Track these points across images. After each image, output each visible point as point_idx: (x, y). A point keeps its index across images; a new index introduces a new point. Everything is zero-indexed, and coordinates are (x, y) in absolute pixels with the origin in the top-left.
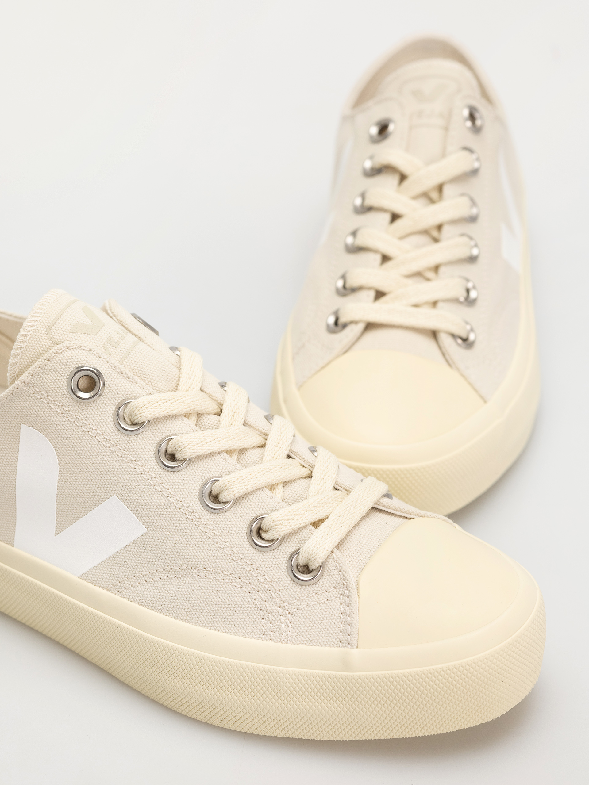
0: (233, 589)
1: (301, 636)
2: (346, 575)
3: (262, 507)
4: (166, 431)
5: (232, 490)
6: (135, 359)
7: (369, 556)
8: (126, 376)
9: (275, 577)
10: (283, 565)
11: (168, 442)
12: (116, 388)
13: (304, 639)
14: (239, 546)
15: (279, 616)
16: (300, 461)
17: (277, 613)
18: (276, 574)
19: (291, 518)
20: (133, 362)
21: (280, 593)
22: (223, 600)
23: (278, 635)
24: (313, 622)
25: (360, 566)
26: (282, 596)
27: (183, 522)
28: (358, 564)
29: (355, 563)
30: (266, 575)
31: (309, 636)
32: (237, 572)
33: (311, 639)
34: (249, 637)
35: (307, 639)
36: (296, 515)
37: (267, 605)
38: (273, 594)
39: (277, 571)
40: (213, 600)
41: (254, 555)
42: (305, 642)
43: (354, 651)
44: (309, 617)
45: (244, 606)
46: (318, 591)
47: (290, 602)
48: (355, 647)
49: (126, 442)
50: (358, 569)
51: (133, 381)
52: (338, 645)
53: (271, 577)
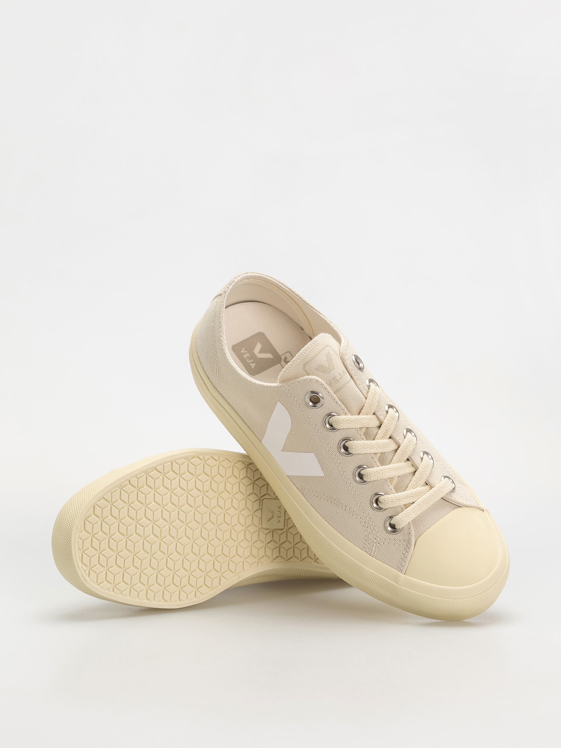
0: (356, 521)
1: (381, 557)
2: (411, 537)
3: (382, 489)
4: (347, 435)
5: (370, 477)
6: (344, 393)
7: (427, 528)
8: (336, 401)
9: (377, 525)
10: (383, 521)
11: (346, 442)
12: (329, 406)
13: (381, 559)
14: (365, 504)
15: (374, 543)
16: (412, 463)
17: (373, 541)
18: (378, 524)
19: (394, 501)
20: (342, 394)
21: (377, 533)
22: (350, 524)
23: (370, 551)
24: (388, 553)
25: (421, 533)
26: (378, 534)
27: (342, 481)
28: (420, 531)
29: (419, 530)
30: (373, 522)
31: (384, 558)
32: (360, 515)
33: (385, 560)
34: (356, 546)
35: (383, 559)
36: (397, 500)
37: (370, 536)
38: (374, 532)
39: (379, 522)
40: (345, 522)
41: (371, 511)
42: (382, 560)
43: (403, 575)
44: (387, 549)
45: (358, 531)
46: (396, 539)
47: (381, 538)
48: (404, 574)
49: (326, 434)
50: (419, 534)
51: (338, 405)
52: (396, 568)
53: (375, 524)
